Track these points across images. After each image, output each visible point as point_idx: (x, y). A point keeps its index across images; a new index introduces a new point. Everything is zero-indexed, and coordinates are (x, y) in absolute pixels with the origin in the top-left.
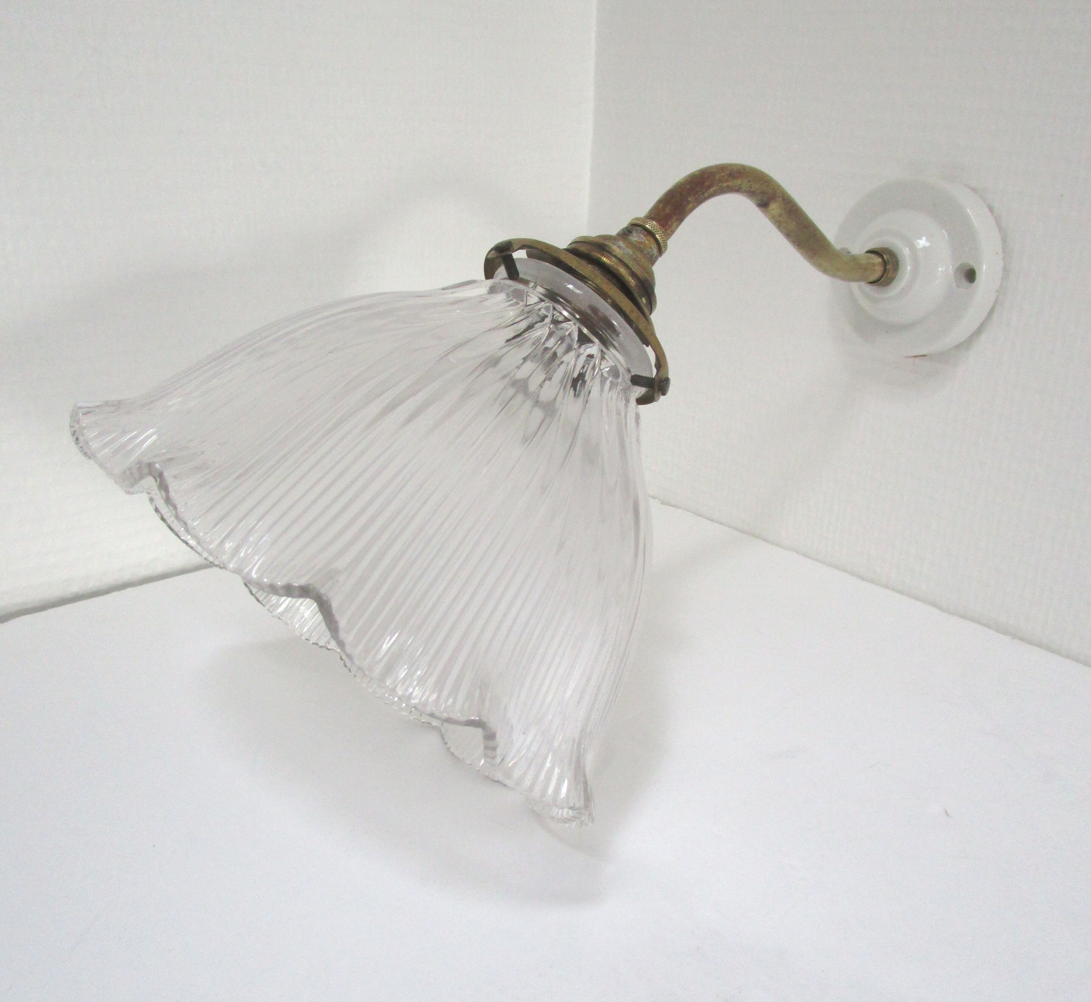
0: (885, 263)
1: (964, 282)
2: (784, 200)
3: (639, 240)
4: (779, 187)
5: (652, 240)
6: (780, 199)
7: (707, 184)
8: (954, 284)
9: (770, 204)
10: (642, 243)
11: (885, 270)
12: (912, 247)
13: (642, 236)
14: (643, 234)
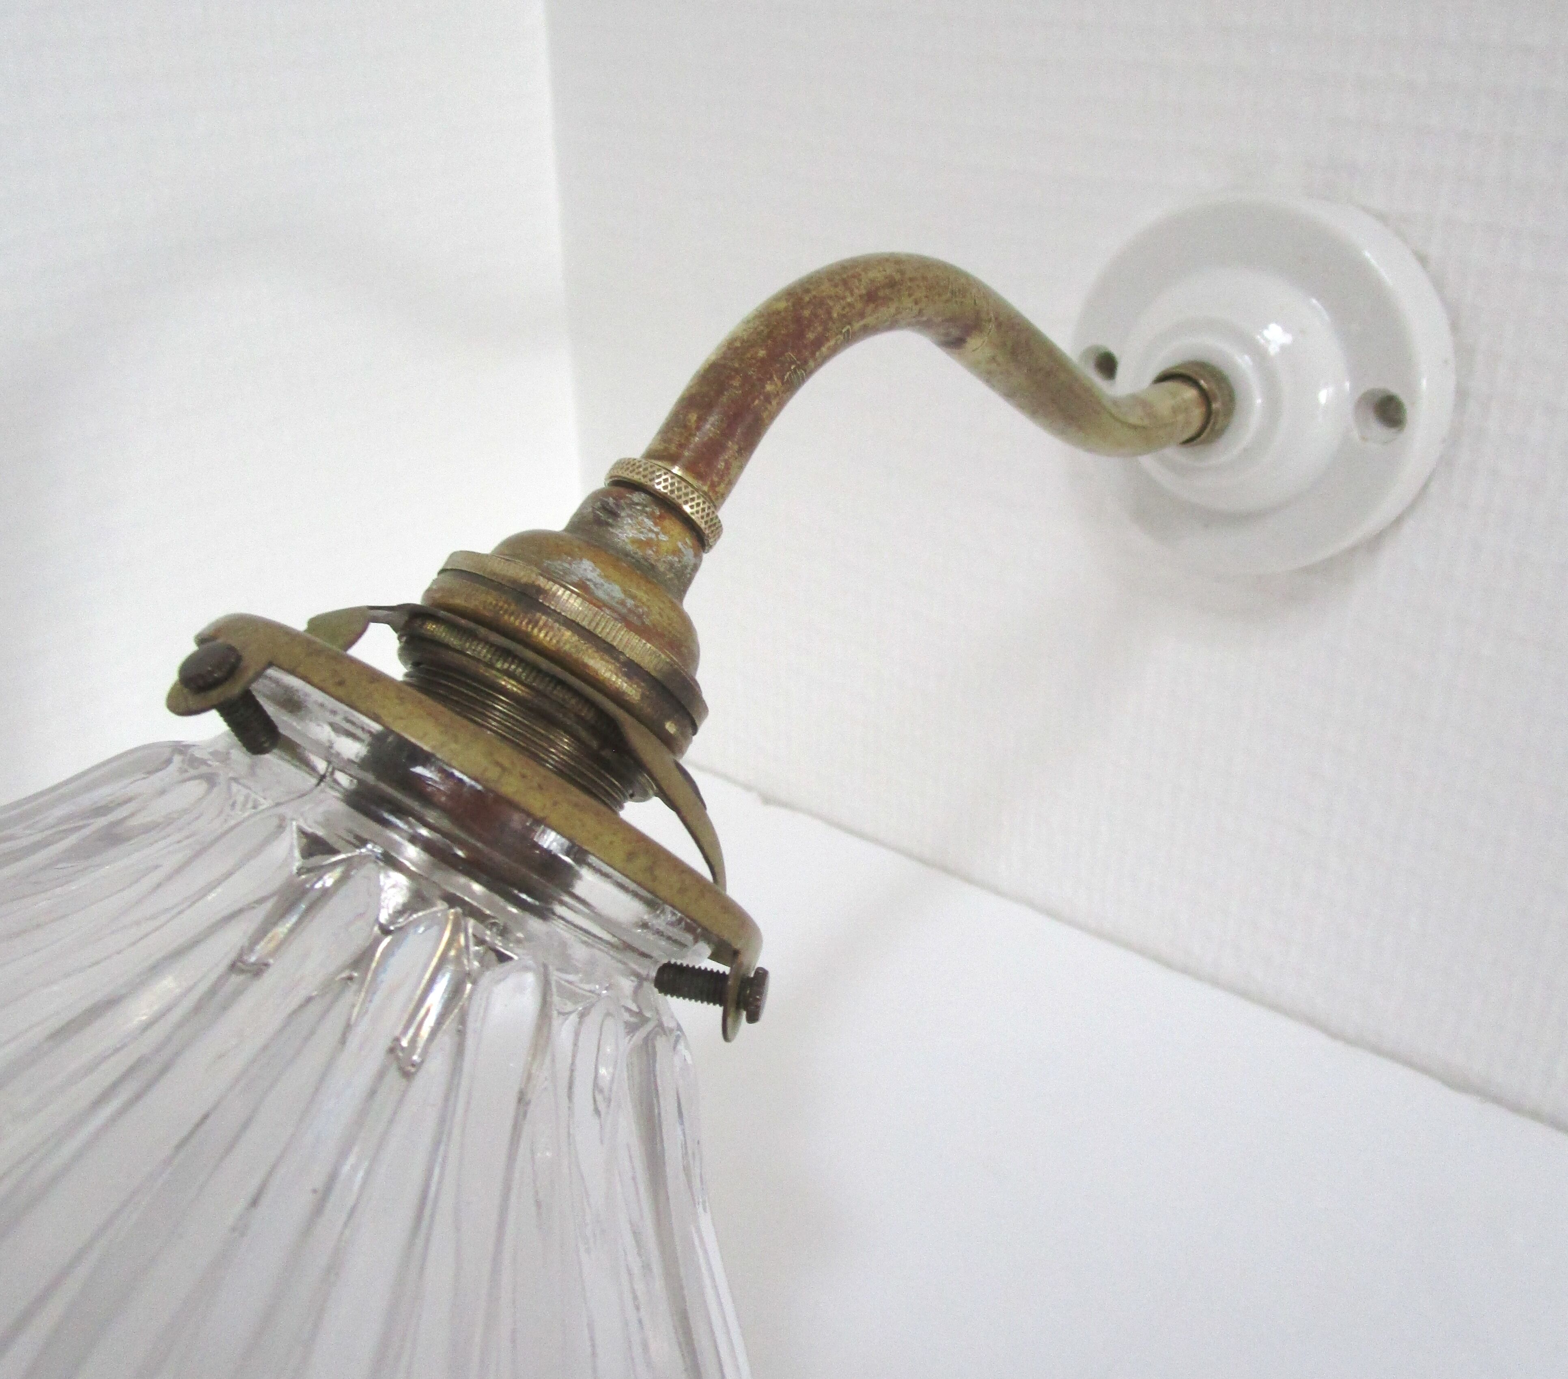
0: (1206, 397)
1: (1378, 430)
2: (999, 325)
3: (642, 537)
4: (986, 293)
5: (675, 528)
6: (992, 326)
7: (811, 336)
8: (1355, 434)
9: (968, 339)
10: (649, 543)
11: (1209, 414)
12: (1259, 353)
13: (649, 523)
14: (648, 517)
